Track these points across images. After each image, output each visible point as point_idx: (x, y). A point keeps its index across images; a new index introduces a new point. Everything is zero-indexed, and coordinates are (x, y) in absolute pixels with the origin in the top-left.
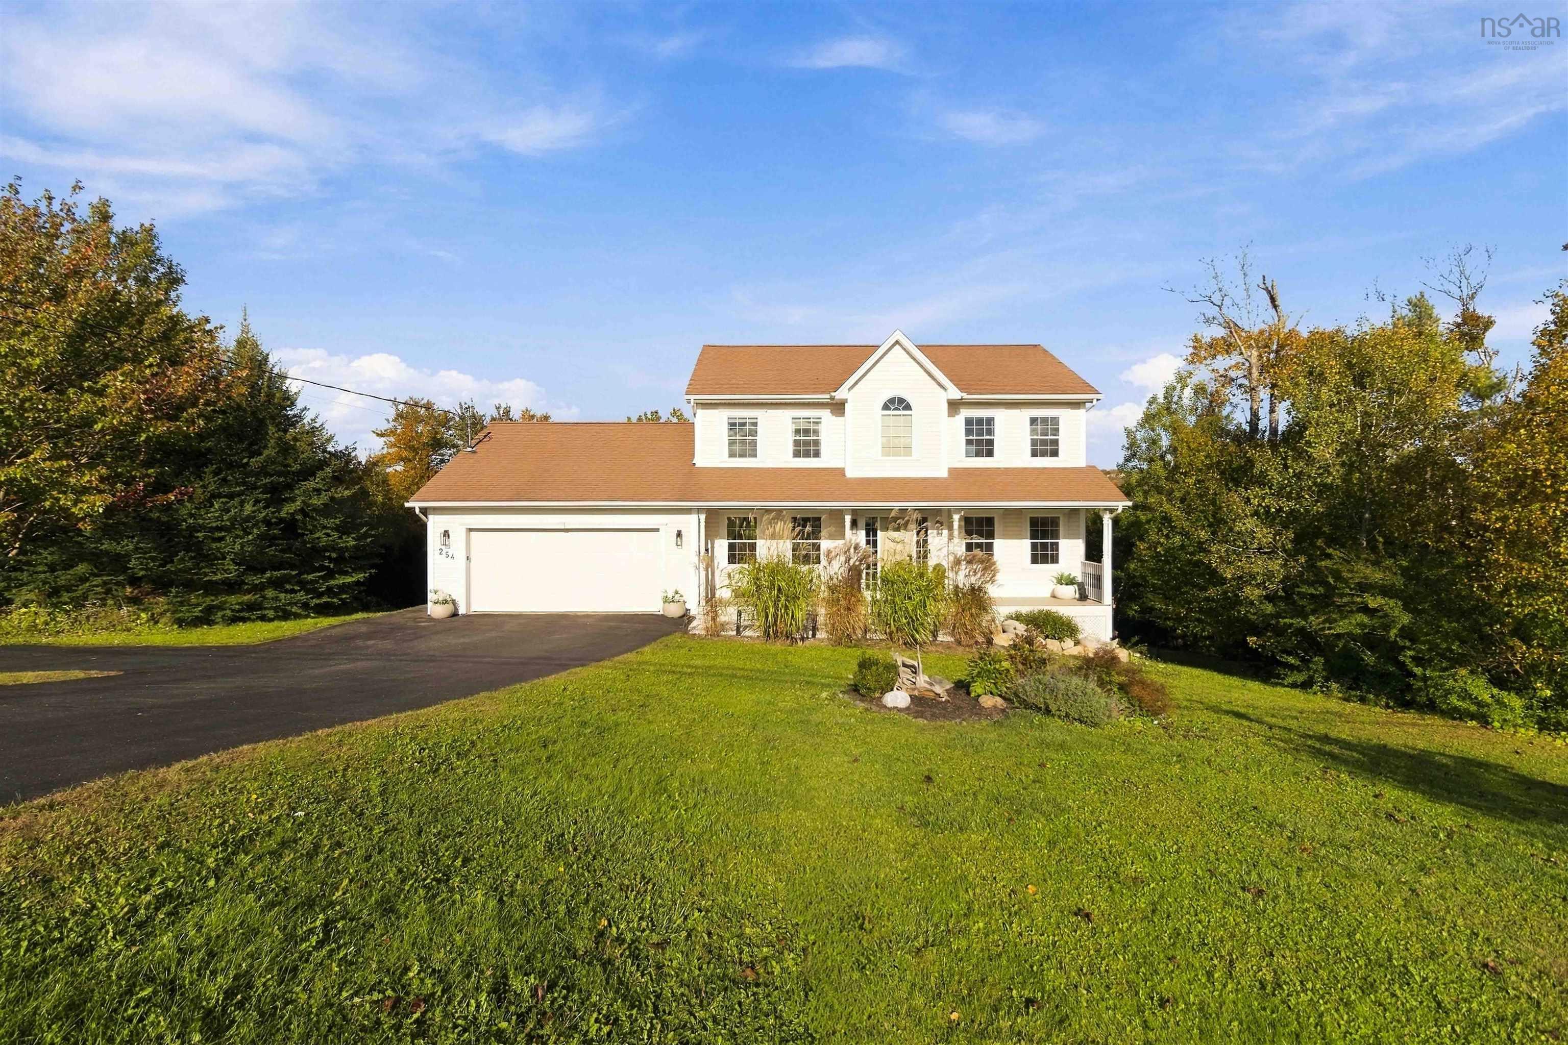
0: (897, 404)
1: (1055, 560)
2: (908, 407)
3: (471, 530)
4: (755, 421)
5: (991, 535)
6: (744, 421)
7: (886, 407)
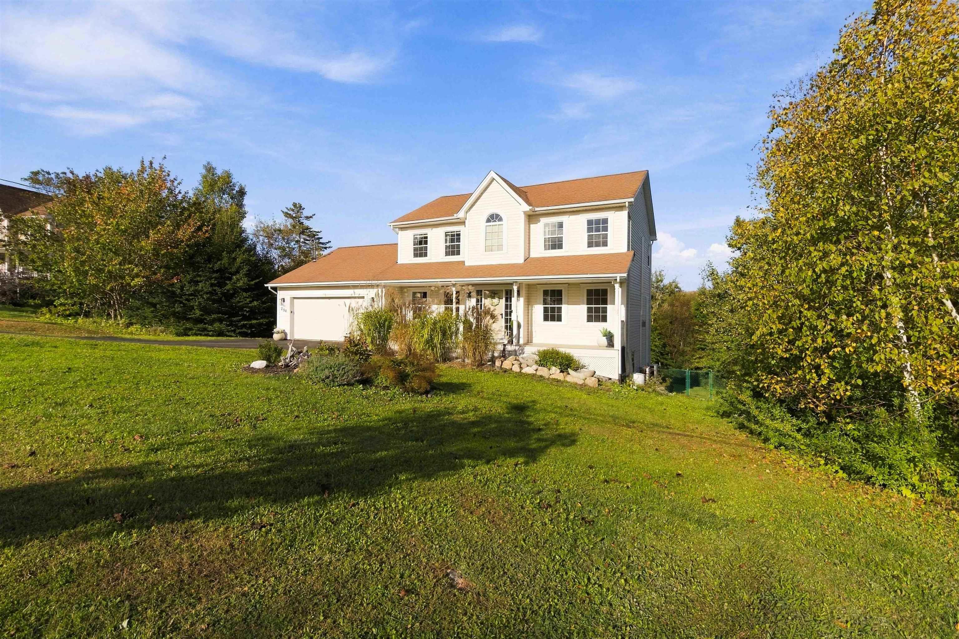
0: (494, 218)
1: (604, 319)
2: (501, 219)
3: (294, 298)
4: (426, 236)
5: (560, 302)
6: (421, 236)
7: (488, 221)
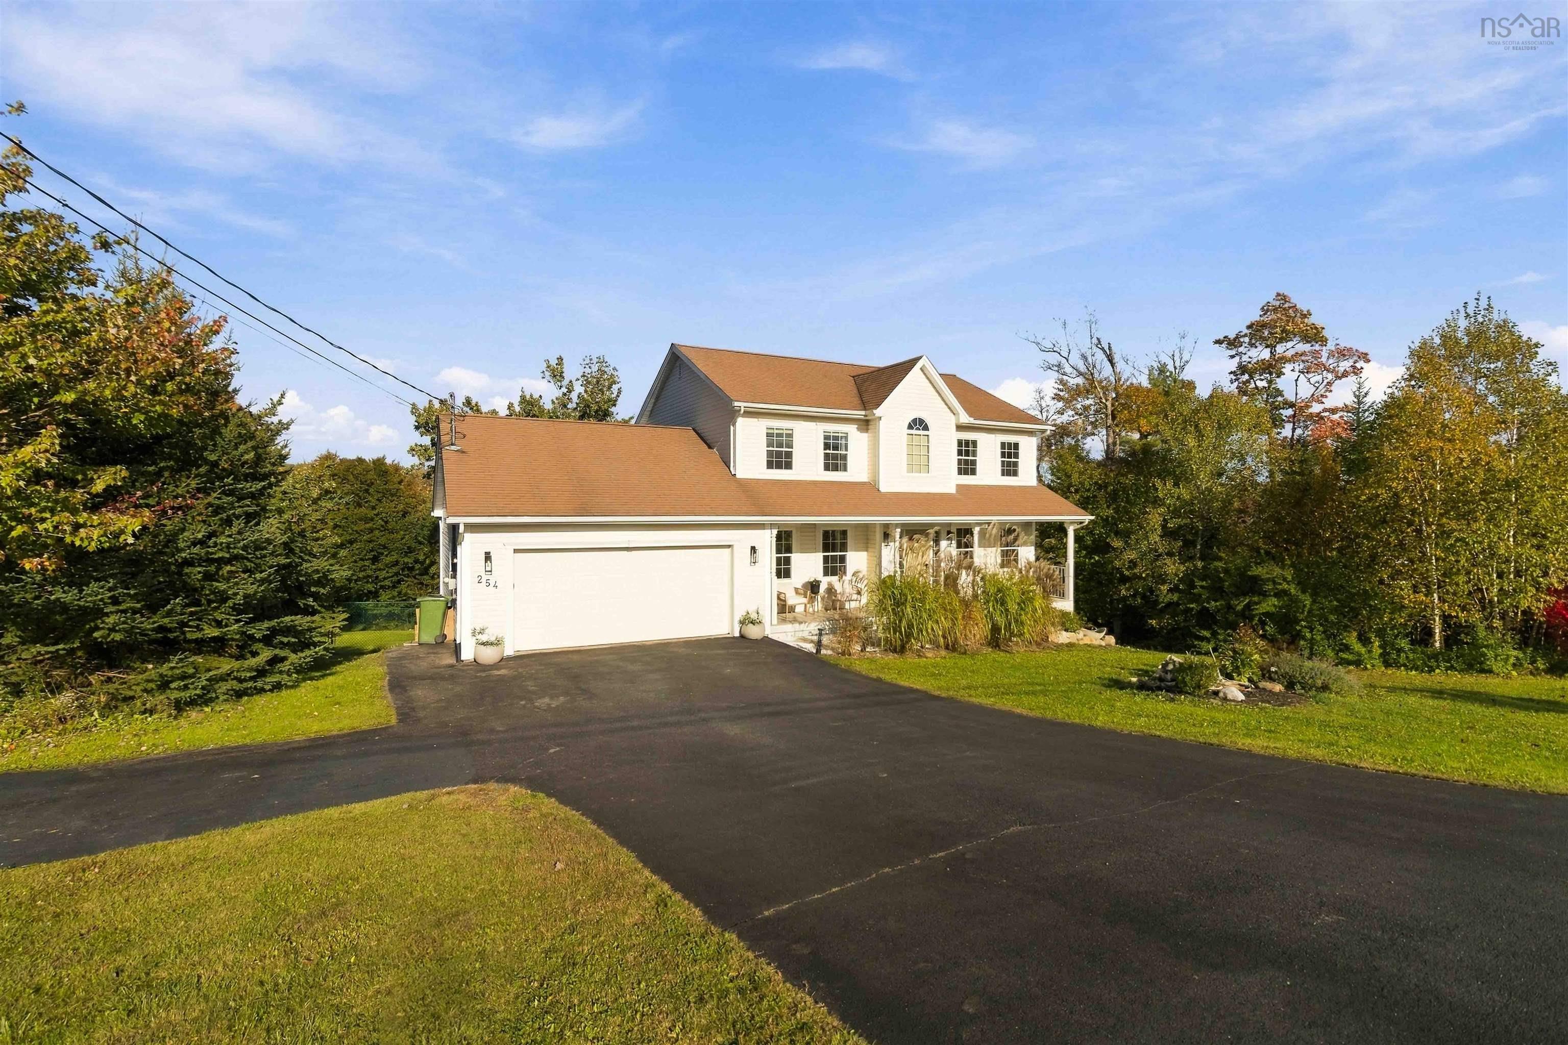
0: (918, 424)
2: (926, 428)
3: (516, 551)
4: (790, 432)
6: (781, 432)
7: (910, 427)
